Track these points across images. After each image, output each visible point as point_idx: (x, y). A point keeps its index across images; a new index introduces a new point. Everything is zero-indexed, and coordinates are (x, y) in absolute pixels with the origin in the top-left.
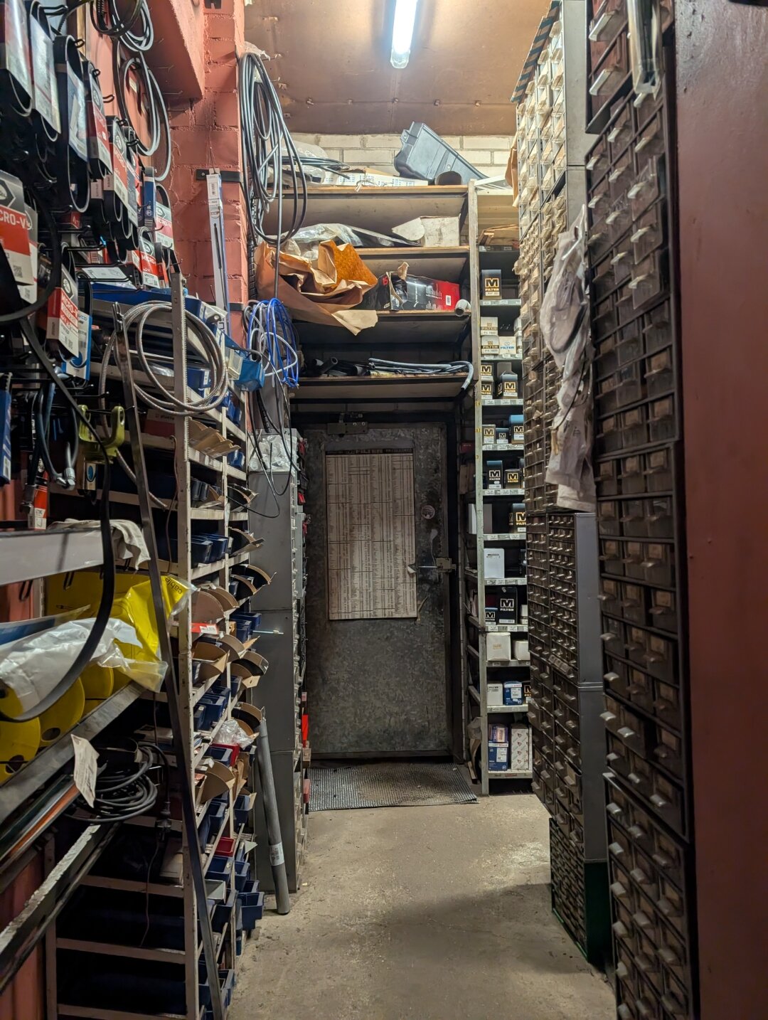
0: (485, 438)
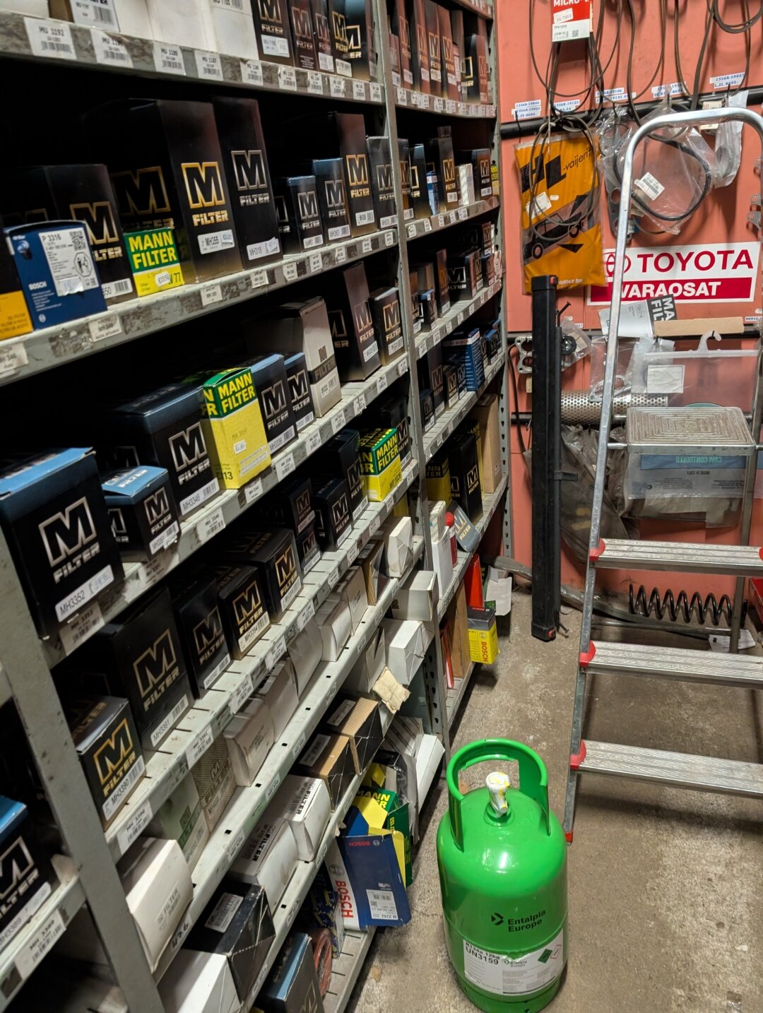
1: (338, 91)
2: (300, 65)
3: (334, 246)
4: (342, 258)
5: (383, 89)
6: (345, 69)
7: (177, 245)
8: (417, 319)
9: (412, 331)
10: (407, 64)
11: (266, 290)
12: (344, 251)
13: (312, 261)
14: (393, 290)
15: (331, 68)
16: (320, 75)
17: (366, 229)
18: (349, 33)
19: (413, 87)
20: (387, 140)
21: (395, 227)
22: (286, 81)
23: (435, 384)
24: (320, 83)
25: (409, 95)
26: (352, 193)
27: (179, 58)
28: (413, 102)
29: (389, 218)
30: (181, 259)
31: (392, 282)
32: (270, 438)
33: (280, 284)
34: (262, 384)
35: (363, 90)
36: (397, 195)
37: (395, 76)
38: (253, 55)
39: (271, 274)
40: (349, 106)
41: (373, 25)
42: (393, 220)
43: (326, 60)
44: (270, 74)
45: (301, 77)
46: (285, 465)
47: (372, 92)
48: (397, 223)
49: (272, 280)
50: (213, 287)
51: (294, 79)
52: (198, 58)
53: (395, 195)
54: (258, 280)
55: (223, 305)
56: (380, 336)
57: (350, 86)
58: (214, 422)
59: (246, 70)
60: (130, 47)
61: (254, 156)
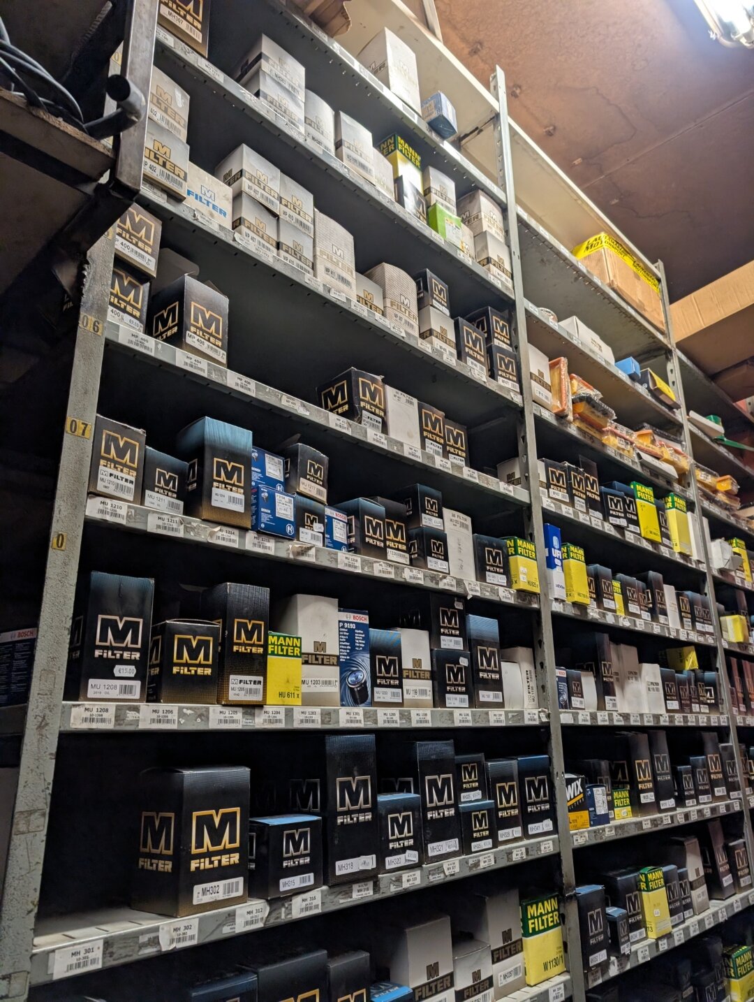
0: (104, 470)
1: (703, 722)
2: (684, 712)
3: (702, 806)
4: (708, 814)
5: (728, 718)
6: (705, 709)
7: (630, 798)
10: (741, 700)
11: (670, 826)
12: (709, 810)
13: (692, 813)
14: (741, 841)
15: (698, 710)
16: (694, 715)
17: (721, 798)
19: (746, 713)
20: (732, 746)
21: (740, 799)
22: (679, 721)
24: (694, 720)
25: (744, 719)
26: (712, 776)
27: (638, 719)
28: (747, 722)
29: (736, 793)
30: (632, 804)
31: (740, 835)
32: (671, 915)
33: (676, 824)
34: (667, 878)
35: (716, 720)
36: (740, 778)
37: (735, 709)
38: (663, 711)
39: (672, 817)
40: (709, 729)
41: (720, 684)
42: (739, 794)
43: (695, 707)
44: (672, 719)
45: (685, 718)
46: (679, 939)
47: (722, 720)
48: (741, 796)
49: (672, 822)
50: (647, 820)
51: (682, 720)
52: (645, 717)
54: (666, 820)
55: (651, 830)
56: (733, 870)
57: (709, 719)
58: (644, 893)
59: (662, 719)
60: (623, 717)
61: (664, 756)
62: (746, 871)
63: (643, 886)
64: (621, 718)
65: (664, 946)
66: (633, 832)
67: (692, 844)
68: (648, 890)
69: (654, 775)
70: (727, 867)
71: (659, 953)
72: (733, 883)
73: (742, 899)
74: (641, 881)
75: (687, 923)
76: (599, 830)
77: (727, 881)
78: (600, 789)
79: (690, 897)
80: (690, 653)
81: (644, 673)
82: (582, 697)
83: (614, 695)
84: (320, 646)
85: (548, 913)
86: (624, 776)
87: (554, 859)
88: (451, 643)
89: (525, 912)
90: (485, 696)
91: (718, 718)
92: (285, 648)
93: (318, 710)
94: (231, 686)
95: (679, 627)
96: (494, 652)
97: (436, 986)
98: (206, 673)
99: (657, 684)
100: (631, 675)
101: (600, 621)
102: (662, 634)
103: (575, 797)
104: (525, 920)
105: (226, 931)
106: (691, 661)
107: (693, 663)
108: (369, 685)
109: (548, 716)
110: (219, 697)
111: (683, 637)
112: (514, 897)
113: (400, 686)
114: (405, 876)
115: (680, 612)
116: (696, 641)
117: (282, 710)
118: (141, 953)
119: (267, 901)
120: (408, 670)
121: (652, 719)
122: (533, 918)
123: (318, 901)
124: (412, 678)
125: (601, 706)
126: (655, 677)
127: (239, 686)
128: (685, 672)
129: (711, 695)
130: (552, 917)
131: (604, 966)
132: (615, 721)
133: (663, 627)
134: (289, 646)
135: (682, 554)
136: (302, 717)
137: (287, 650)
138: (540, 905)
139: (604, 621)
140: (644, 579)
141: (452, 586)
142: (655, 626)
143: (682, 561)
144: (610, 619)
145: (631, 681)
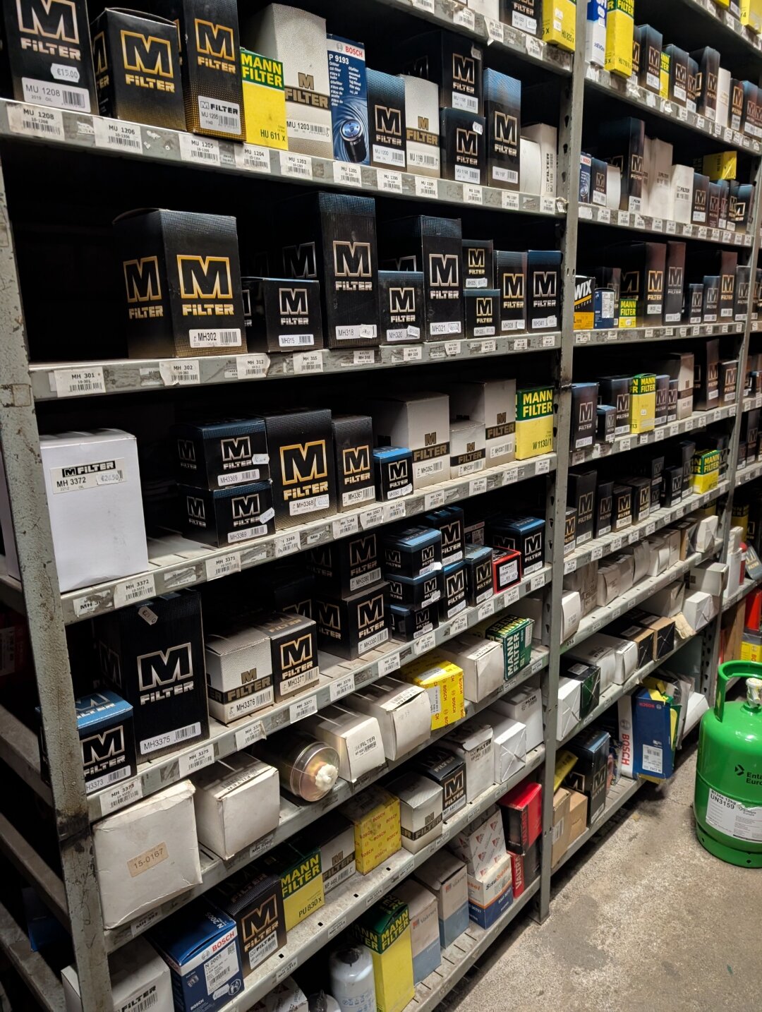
1: (726, 239)
2: (709, 226)
3: (706, 324)
4: (710, 333)
5: (753, 238)
6: (731, 227)
7: (637, 308)
8: (746, 388)
9: (741, 394)
11: (671, 338)
12: (711, 328)
13: (694, 329)
14: (735, 361)
15: (724, 227)
16: (719, 231)
17: (726, 319)
18: (738, 207)
20: (749, 269)
21: (744, 322)
22: (702, 234)
23: (750, 439)
24: (718, 235)
26: (722, 297)
27: (661, 225)
29: (741, 315)
30: (638, 315)
31: (735, 356)
32: (657, 416)
33: (677, 337)
34: (658, 385)
35: (741, 239)
36: (749, 303)
38: (688, 222)
39: (675, 330)
40: (730, 248)
41: (753, 201)
42: (744, 317)
43: (722, 223)
44: (695, 231)
45: (709, 232)
46: (659, 436)
47: (746, 240)
48: (746, 319)
49: (674, 335)
50: (650, 330)
51: (705, 233)
52: (668, 224)
53: (748, 302)
54: (669, 333)
55: (652, 340)
56: (721, 387)
57: (733, 236)
58: (635, 396)
59: (685, 229)
60: (645, 220)
61: (679, 270)
62: (733, 388)
63: (635, 389)
64: (643, 222)
65: (645, 440)
66: (635, 339)
67: (689, 358)
68: (639, 393)
69: (665, 287)
70: (716, 383)
71: (639, 445)
72: (718, 398)
73: (722, 411)
74: (633, 385)
75: (669, 425)
76: (602, 332)
77: (712, 395)
78: (609, 293)
79: (676, 404)
80: (730, 159)
81: (676, 176)
82: (605, 193)
83: (639, 196)
84: (306, 79)
85: (542, 402)
86: (634, 288)
87: (554, 355)
88: (464, 103)
89: (520, 399)
90: (499, 173)
91: (743, 237)
92: (263, 74)
93: (308, 158)
94: (201, 110)
95: (725, 125)
96: (513, 121)
97: (433, 451)
98: (168, 88)
99: (688, 191)
100: (661, 178)
101: (639, 101)
102: (705, 130)
103: (582, 297)
104: (520, 406)
105: (228, 376)
106: (730, 169)
107: (731, 171)
108: (366, 140)
109: (566, 207)
110: (189, 122)
111: (727, 138)
112: (511, 385)
113: (403, 147)
114: (407, 350)
115: (731, 106)
116: (740, 145)
117: (266, 151)
118: (143, 384)
119: (268, 354)
120: (413, 130)
121: (674, 228)
122: (528, 404)
123: (319, 361)
124: (416, 141)
125: (624, 205)
126: (687, 183)
127: (210, 111)
128: (720, 182)
129: (741, 212)
130: (546, 406)
131: (588, 450)
132: (636, 223)
133: (707, 121)
134: (267, 71)
135: (748, 28)
136: (290, 164)
137: (266, 77)
138: (536, 394)
139: (643, 103)
140: (698, 58)
141: (469, 22)
142: (699, 119)
143: (747, 38)
144: (650, 101)
145: (659, 184)
